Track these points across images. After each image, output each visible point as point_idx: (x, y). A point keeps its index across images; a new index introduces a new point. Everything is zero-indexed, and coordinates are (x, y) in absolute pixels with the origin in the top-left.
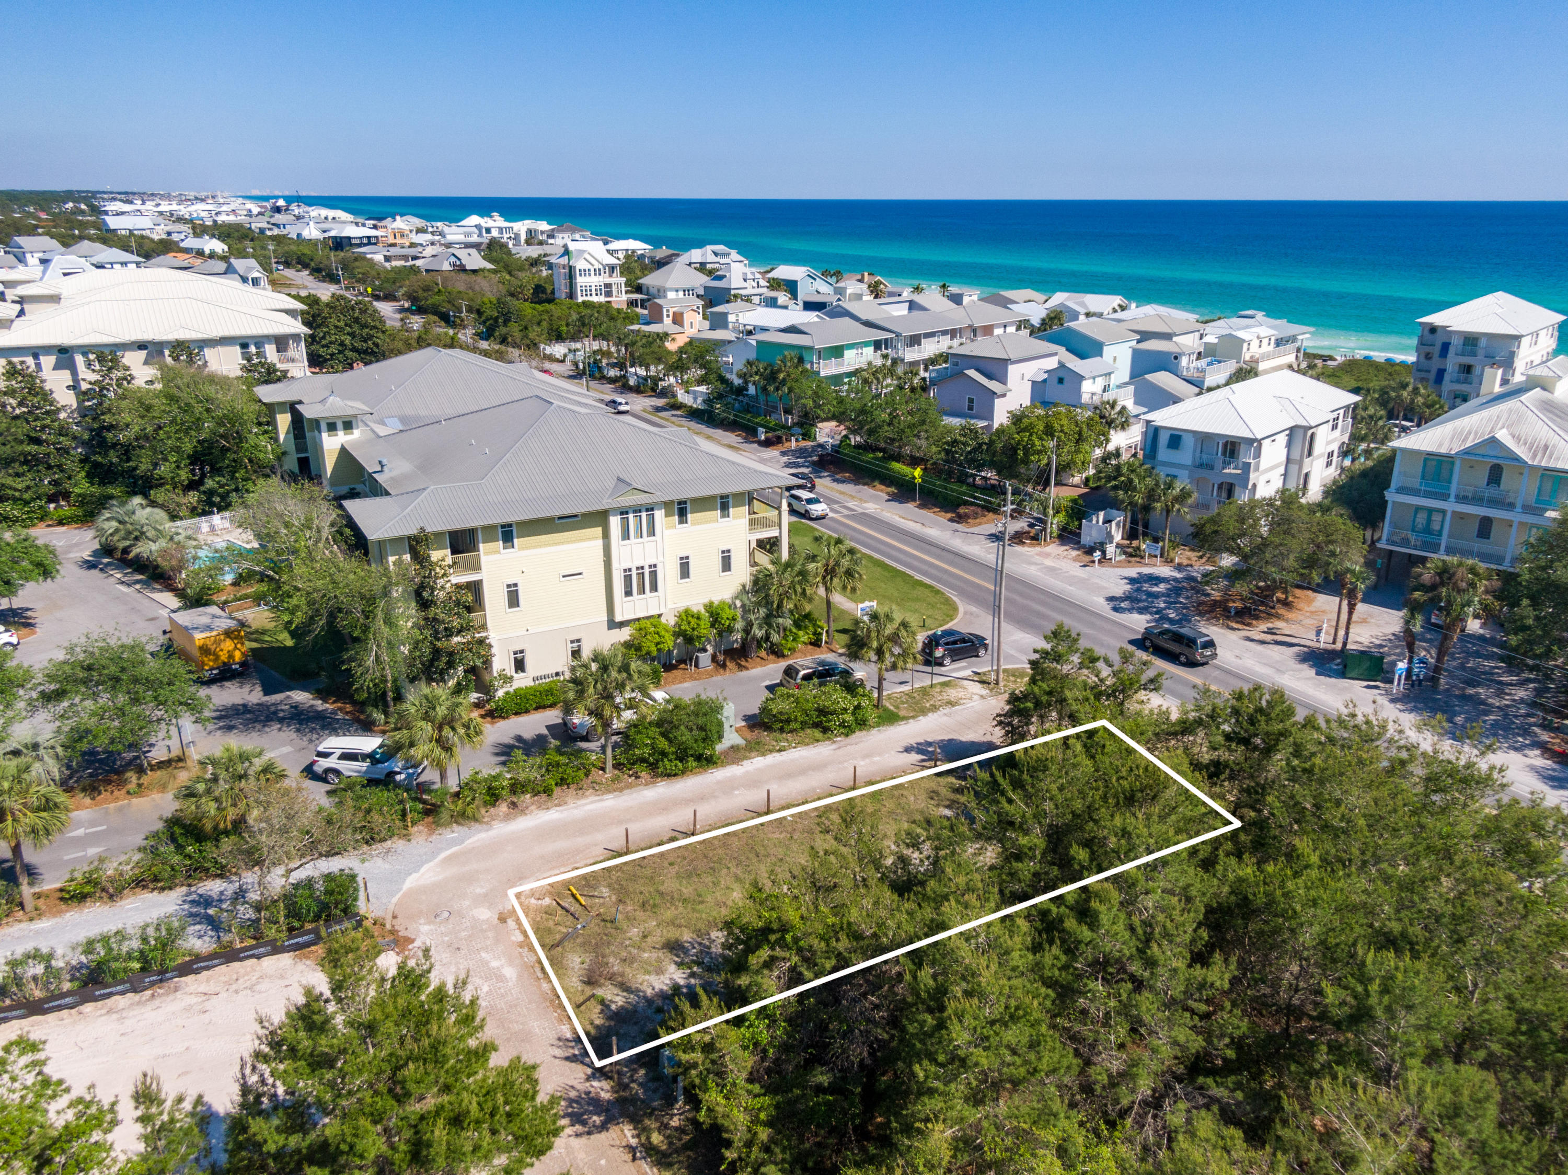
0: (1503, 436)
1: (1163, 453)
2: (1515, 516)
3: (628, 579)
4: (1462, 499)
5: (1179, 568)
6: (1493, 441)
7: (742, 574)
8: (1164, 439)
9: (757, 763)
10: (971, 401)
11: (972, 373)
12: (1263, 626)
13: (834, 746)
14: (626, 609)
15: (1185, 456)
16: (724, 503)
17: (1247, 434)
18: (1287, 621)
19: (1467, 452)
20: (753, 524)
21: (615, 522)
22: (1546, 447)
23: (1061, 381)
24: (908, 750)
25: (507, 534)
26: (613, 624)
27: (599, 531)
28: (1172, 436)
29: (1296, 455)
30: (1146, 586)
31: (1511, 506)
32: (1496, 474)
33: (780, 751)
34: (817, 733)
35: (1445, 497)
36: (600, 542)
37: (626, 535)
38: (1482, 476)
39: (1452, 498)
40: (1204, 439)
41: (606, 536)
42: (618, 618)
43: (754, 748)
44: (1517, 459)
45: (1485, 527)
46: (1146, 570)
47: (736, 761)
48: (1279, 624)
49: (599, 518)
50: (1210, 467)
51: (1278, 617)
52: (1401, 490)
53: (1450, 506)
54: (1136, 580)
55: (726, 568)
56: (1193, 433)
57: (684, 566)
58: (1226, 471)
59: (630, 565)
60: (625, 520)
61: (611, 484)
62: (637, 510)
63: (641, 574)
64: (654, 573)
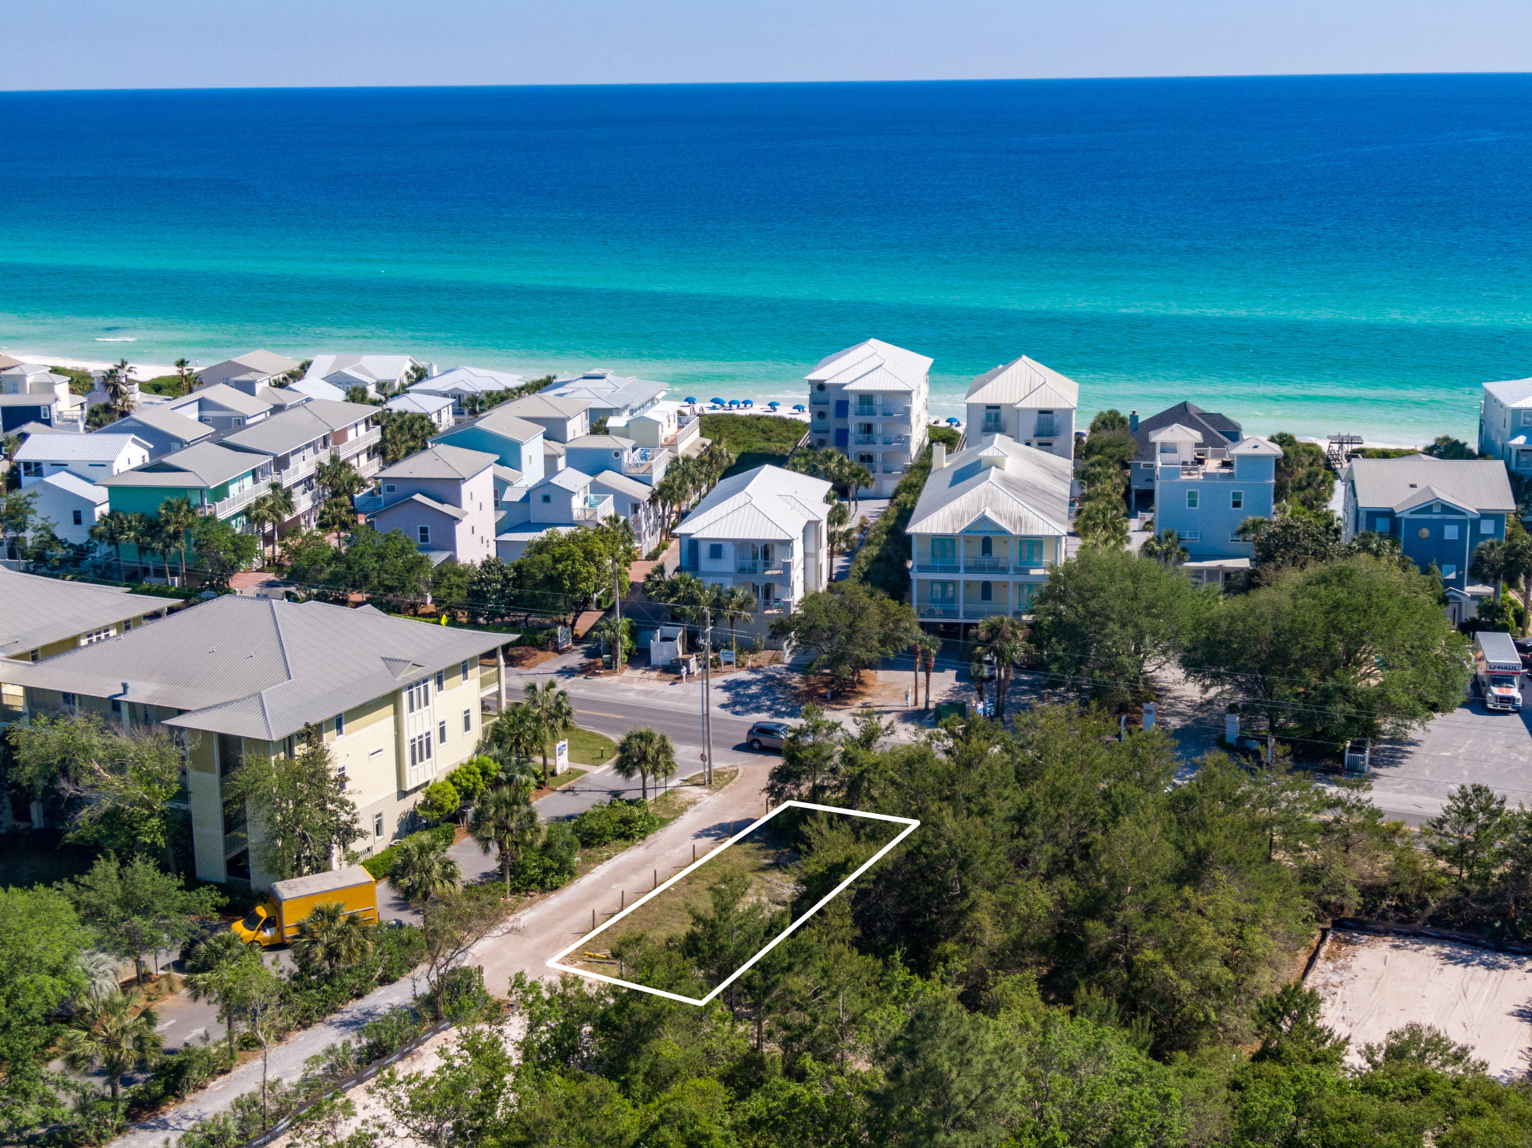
0: (989, 513)
1: (706, 563)
2: (1011, 578)
3: (413, 747)
4: (969, 569)
5: (753, 670)
6: (984, 519)
7: (477, 733)
8: (704, 550)
9: (600, 871)
10: (424, 530)
11: (418, 497)
12: (859, 703)
13: (642, 848)
14: (415, 776)
15: (728, 564)
16: (463, 668)
17: (783, 537)
18: (870, 695)
19: (967, 530)
20: (484, 683)
21: (405, 695)
22: (1020, 519)
23: (547, 499)
24: (697, 836)
25: (338, 723)
26: (403, 794)
27: (390, 708)
28: (712, 546)
29: (811, 549)
30: (741, 691)
31: (1004, 570)
32: (987, 545)
33: (609, 858)
34: (621, 842)
35: (956, 570)
36: (391, 719)
37: (412, 709)
38: (977, 549)
39: (962, 570)
40: (742, 545)
41: (397, 712)
42: (409, 787)
43: (591, 862)
44: (1004, 531)
45: (986, 590)
46: (730, 677)
47: (586, 872)
48: (868, 699)
49: (393, 698)
50: (754, 571)
51: (862, 694)
52: (921, 568)
53: (962, 577)
54: (728, 687)
55: (467, 727)
56: (734, 541)
57: (442, 731)
58: (768, 573)
59: (414, 735)
60: (411, 693)
61: (382, 664)
62: (418, 684)
63: (421, 743)
64: (428, 740)
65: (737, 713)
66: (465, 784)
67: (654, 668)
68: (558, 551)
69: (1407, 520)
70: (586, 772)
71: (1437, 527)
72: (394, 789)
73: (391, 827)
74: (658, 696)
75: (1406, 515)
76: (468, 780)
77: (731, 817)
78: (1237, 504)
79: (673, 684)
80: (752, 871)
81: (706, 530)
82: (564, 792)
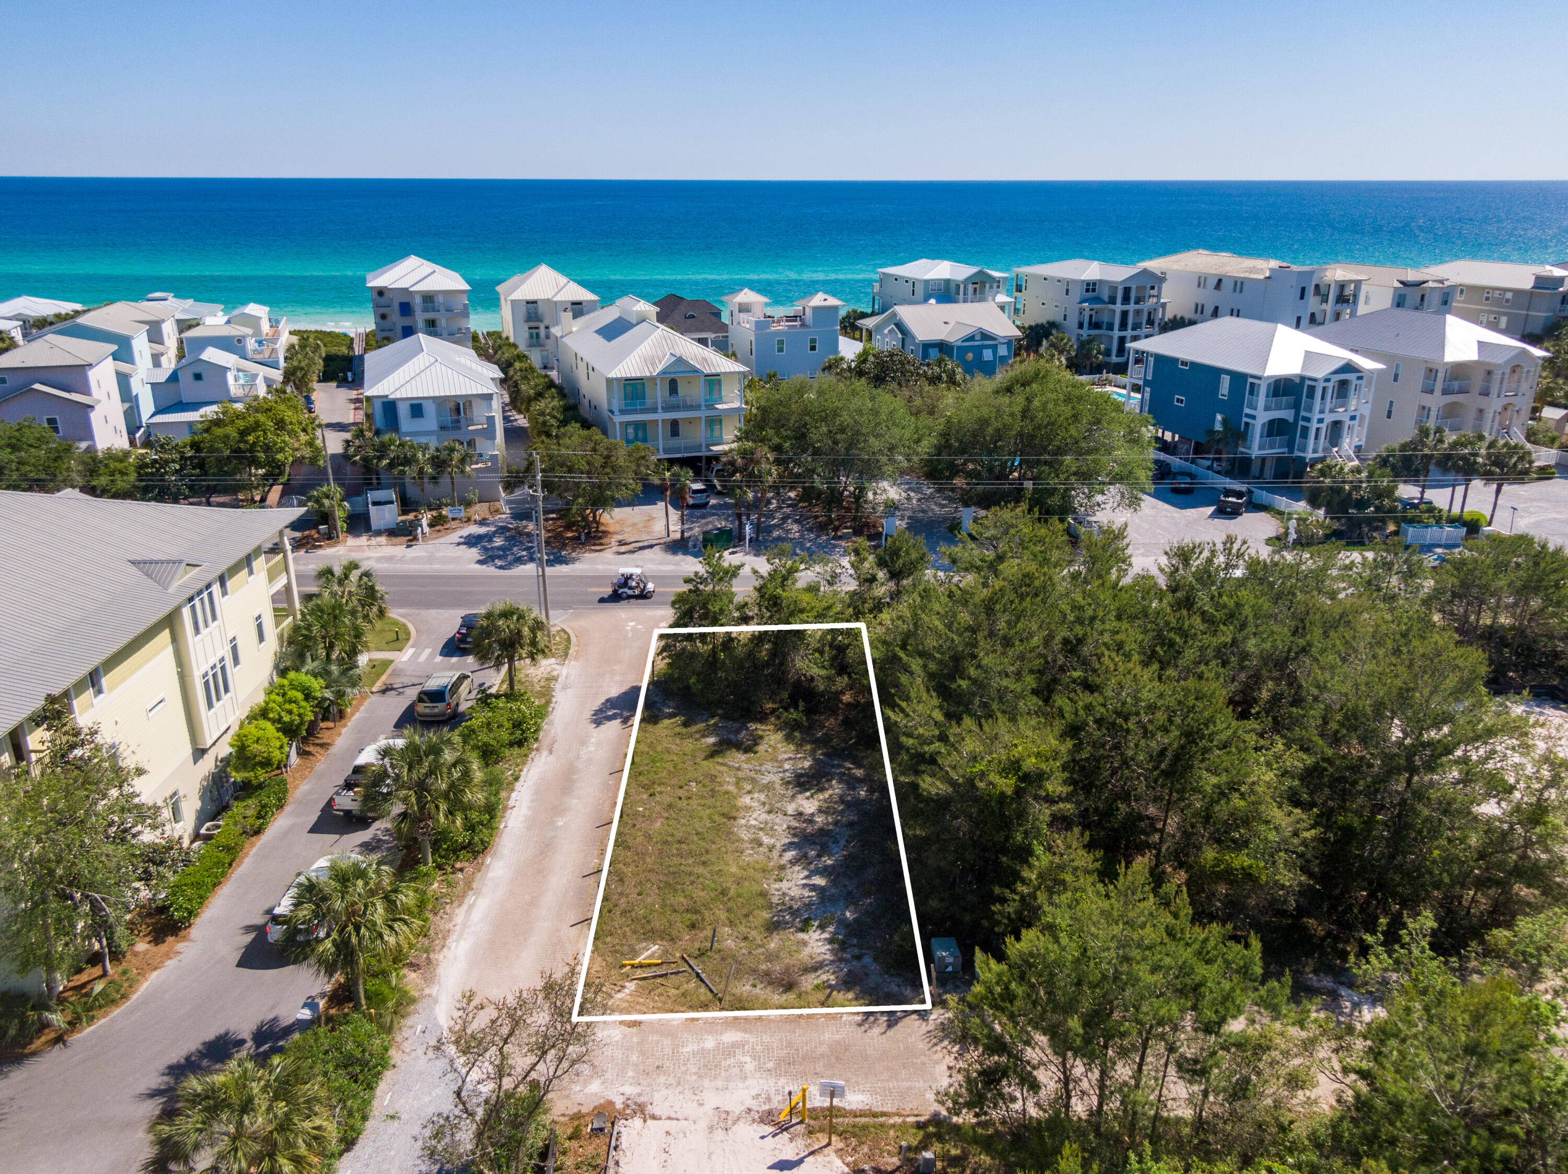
0: (679, 355)
1: (406, 423)
2: (697, 414)
3: (206, 685)
4: (666, 409)
5: (483, 522)
6: (679, 360)
7: (275, 641)
8: (403, 411)
11: (37, 386)
12: (614, 540)
13: (545, 753)
14: (215, 722)
15: (430, 422)
16: (247, 562)
19: (664, 371)
20: (272, 576)
21: (184, 614)
22: (705, 359)
23: (198, 377)
24: (595, 723)
25: (93, 680)
26: (201, 753)
27: (166, 633)
28: (412, 406)
30: (487, 545)
31: (694, 407)
32: (673, 386)
33: (517, 779)
35: (652, 409)
36: (170, 650)
37: (197, 630)
39: (660, 410)
40: (440, 401)
41: (175, 638)
42: (207, 740)
44: (696, 371)
45: (675, 428)
46: (465, 533)
48: (618, 537)
49: (170, 620)
51: (610, 533)
52: (621, 411)
53: (659, 415)
54: (471, 541)
55: (261, 638)
56: (434, 398)
57: (234, 649)
58: (470, 428)
59: (205, 667)
60: (193, 608)
61: (134, 570)
62: (200, 592)
63: (214, 676)
64: (223, 669)
65: (501, 567)
66: (286, 718)
67: (378, 533)
68: (241, 424)
69: (958, 348)
70: (392, 661)
71: (978, 351)
72: (188, 750)
73: (191, 807)
74: (402, 560)
75: (959, 344)
76: (290, 712)
77: (614, 691)
78: (813, 348)
79: (409, 546)
80: (706, 758)
81: (403, 389)
82: (384, 692)
